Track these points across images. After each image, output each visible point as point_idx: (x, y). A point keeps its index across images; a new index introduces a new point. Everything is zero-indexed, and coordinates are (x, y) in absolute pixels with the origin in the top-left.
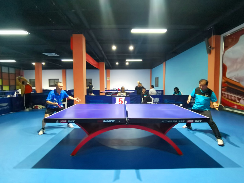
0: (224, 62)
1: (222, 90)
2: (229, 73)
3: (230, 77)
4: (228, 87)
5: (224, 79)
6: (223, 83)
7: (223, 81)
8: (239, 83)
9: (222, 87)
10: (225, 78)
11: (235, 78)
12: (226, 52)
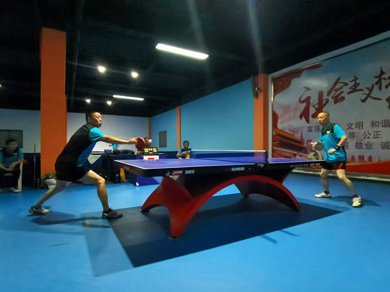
0: (274, 110)
1: (273, 145)
2: (281, 123)
3: (283, 129)
4: (281, 141)
5: (275, 132)
6: (273, 137)
7: (274, 133)
8: (293, 135)
9: (273, 142)
10: (276, 130)
11: (289, 130)
12: (276, 97)
